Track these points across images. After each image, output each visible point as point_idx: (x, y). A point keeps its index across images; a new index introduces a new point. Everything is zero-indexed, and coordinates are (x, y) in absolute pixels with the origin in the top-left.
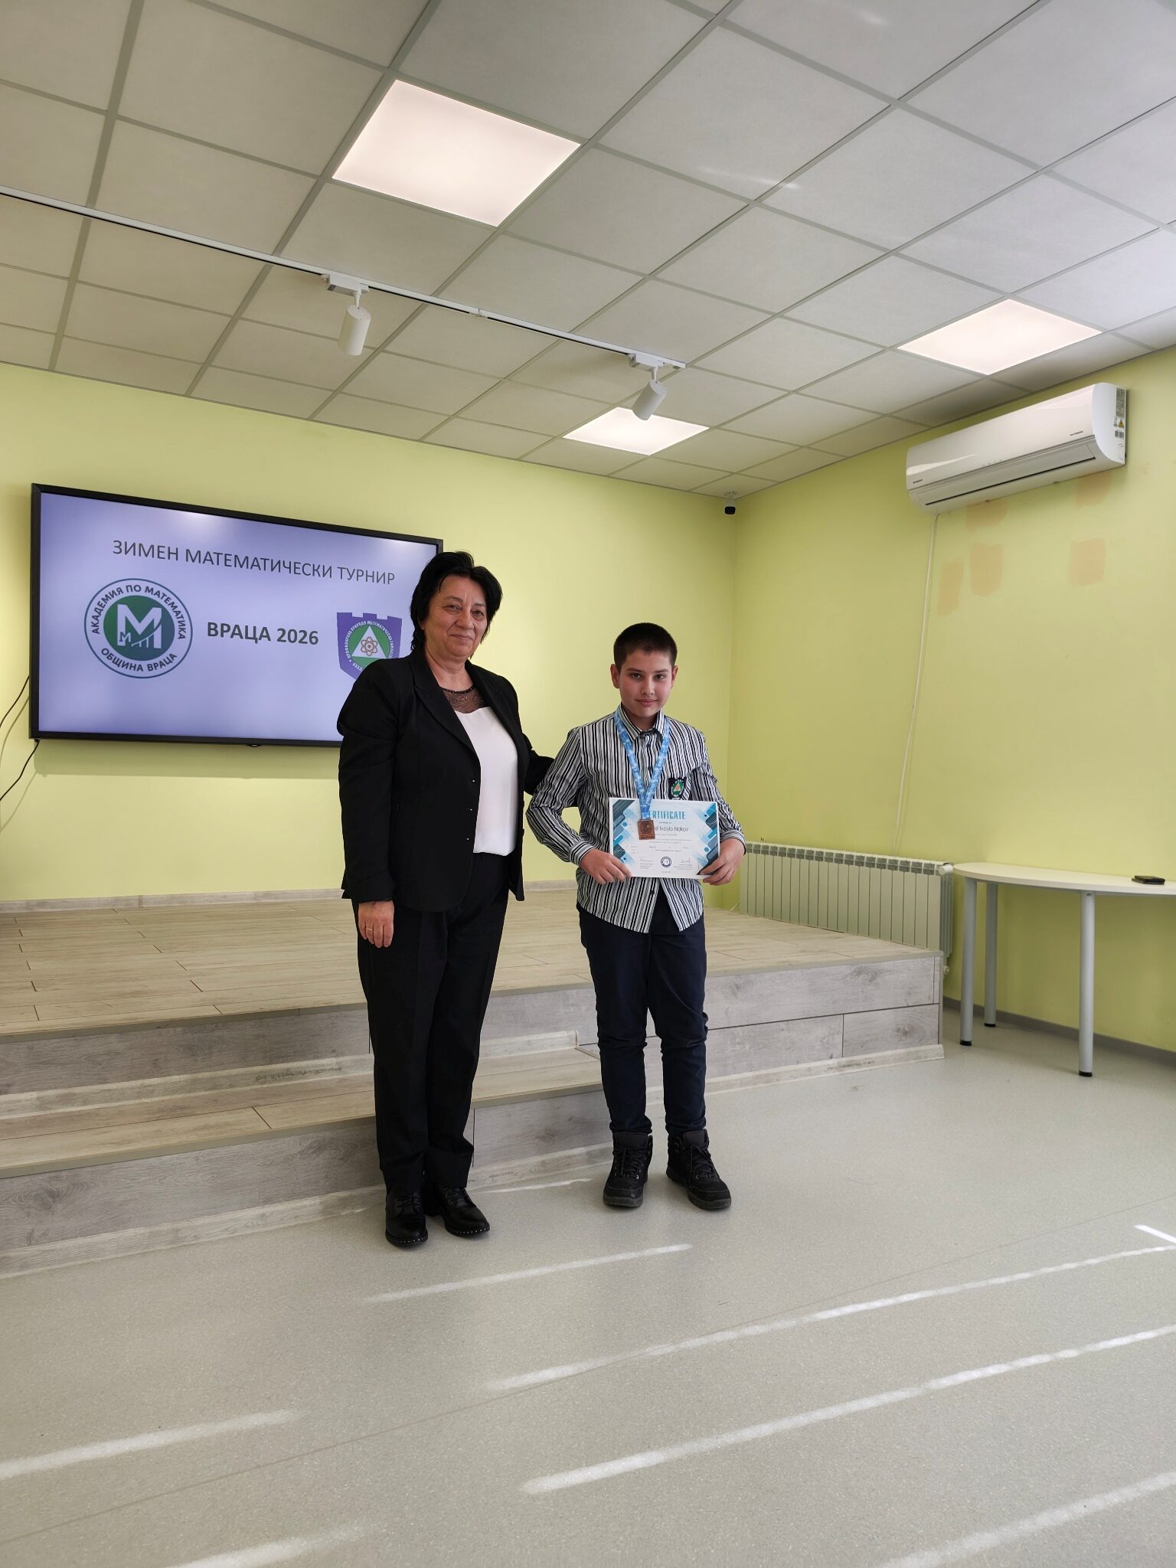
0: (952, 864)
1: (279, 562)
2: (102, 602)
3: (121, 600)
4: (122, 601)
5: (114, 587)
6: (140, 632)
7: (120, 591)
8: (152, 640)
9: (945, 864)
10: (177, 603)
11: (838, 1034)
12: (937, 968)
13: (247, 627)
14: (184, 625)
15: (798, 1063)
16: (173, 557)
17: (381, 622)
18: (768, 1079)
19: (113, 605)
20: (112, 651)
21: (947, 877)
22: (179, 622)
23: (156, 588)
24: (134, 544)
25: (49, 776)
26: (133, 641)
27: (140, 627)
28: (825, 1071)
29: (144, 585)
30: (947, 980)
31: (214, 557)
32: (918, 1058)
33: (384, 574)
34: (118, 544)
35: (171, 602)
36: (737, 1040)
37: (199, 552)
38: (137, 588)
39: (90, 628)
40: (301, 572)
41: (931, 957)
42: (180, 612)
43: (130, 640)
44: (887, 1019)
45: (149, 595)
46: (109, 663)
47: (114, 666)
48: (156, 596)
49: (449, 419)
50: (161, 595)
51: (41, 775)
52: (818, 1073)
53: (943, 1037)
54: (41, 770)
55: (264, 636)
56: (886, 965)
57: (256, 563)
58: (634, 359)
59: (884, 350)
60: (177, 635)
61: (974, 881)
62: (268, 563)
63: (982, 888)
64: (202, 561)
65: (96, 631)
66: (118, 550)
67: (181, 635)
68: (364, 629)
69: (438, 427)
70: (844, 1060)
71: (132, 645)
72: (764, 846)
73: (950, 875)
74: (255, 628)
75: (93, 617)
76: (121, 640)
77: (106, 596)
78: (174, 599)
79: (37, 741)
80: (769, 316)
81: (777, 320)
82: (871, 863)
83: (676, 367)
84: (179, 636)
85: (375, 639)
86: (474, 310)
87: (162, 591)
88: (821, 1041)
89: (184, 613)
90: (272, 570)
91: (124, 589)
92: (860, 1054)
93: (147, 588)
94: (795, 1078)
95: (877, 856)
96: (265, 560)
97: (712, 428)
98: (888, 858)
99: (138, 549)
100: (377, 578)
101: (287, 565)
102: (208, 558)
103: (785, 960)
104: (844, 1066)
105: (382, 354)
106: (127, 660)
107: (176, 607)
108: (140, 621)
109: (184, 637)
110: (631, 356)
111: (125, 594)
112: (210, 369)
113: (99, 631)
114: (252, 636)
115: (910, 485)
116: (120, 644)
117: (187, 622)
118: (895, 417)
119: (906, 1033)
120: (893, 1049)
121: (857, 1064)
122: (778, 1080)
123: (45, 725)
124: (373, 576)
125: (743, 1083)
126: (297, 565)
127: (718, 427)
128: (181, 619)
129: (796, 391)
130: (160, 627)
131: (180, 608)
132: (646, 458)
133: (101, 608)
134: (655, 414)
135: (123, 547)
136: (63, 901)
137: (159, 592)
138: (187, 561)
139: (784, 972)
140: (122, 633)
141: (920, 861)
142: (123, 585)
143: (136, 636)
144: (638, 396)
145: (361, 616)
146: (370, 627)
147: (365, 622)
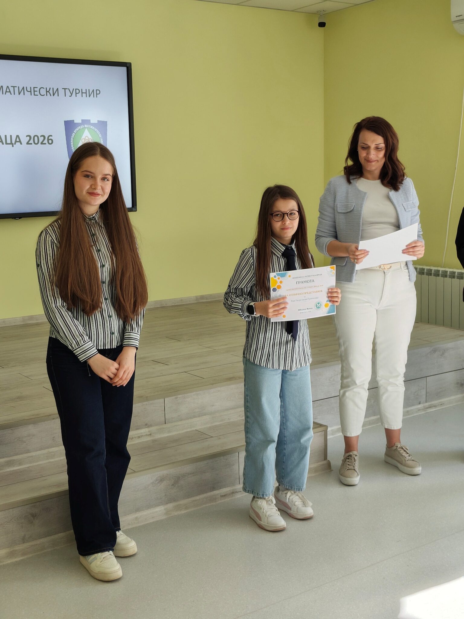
1: (23, 88)
13: (6, 136)
17: (93, 125)
40: (39, 94)
55: (18, 142)
57: (8, 90)
62: (16, 89)
74: (11, 136)
90: (19, 94)
96: (14, 87)
100: (89, 94)
101: (29, 90)
114: (10, 142)
124: (86, 93)
126: (36, 89)
145: (80, 122)
146: (86, 129)
147: (83, 126)
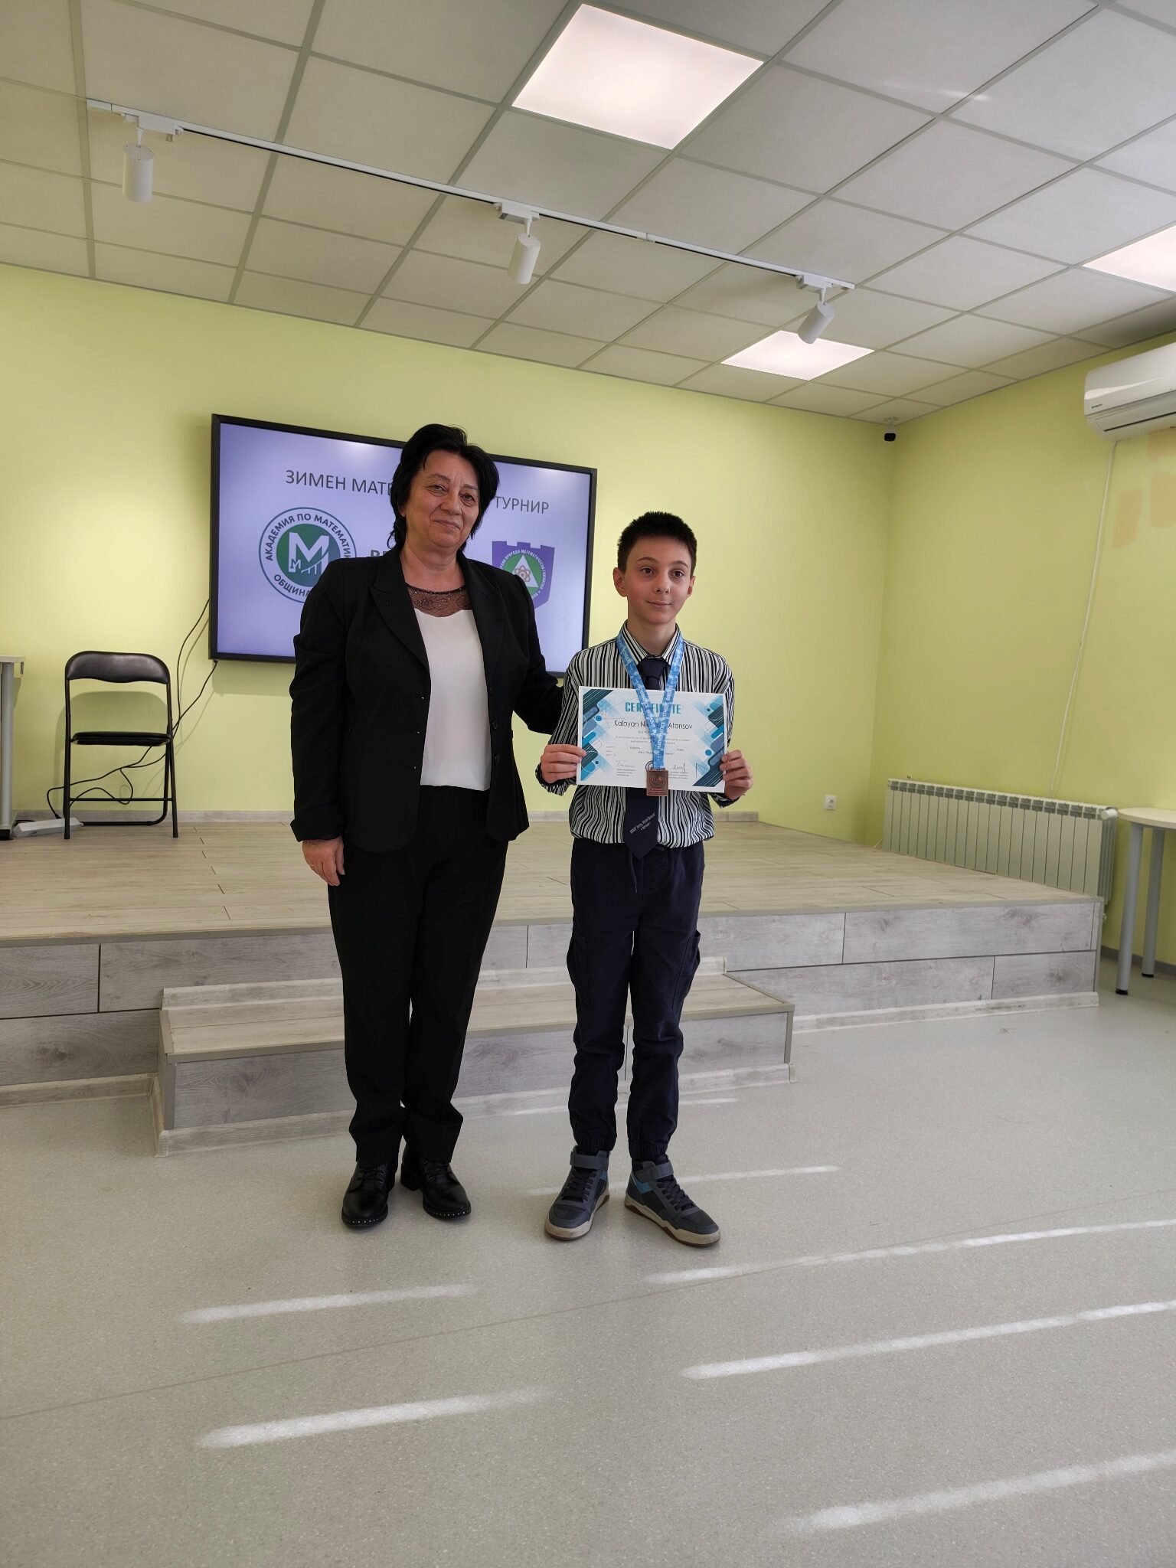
0: (1116, 809)
2: (275, 529)
3: (294, 527)
4: (293, 530)
5: (286, 516)
6: (309, 559)
7: (291, 519)
8: (319, 567)
9: (1108, 809)
10: (343, 531)
11: (988, 975)
12: (1096, 914)
14: (349, 552)
15: (945, 1002)
16: (340, 486)
17: (534, 551)
18: (913, 1016)
19: (284, 534)
20: (284, 577)
21: (1110, 822)
22: (345, 550)
23: (325, 517)
24: (305, 474)
25: (225, 695)
26: (302, 569)
27: (309, 555)
28: (974, 1012)
29: (313, 514)
30: (1106, 927)
31: (378, 487)
32: (1071, 1004)
33: (538, 503)
34: (290, 474)
35: (338, 530)
36: (884, 975)
37: (364, 481)
38: (308, 517)
39: (264, 555)
41: (1090, 902)
42: (345, 540)
43: (300, 567)
44: (1042, 963)
45: (317, 523)
46: (281, 588)
47: (286, 592)
48: (325, 524)
49: (608, 345)
50: (329, 524)
51: (218, 695)
52: (966, 1013)
53: (1098, 985)
54: (218, 689)
56: (1041, 909)
58: (802, 280)
59: (1069, 267)
61: (1140, 826)
63: (1148, 834)
64: (367, 490)
65: (269, 558)
66: (290, 480)
68: (517, 558)
69: (597, 353)
70: (993, 1002)
71: (302, 572)
72: (910, 785)
73: (1112, 820)
75: (267, 544)
76: (292, 567)
77: (279, 524)
78: (340, 527)
79: (215, 662)
80: (948, 234)
81: (956, 238)
82: (1026, 805)
83: (845, 289)
85: (527, 567)
86: (641, 235)
87: (330, 519)
88: (970, 981)
89: (349, 541)
91: (296, 518)
92: (1010, 997)
93: (317, 516)
94: (942, 1016)
95: (1033, 798)
97: (877, 351)
98: (1045, 800)
99: (309, 479)
100: (532, 507)
102: (373, 487)
103: (935, 898)
104: (993, 1008)
105: (546, 281)
106: (297, 586)
107: (342, 535)
108: (309, 549)
110: (799, 278)
111: (297, 523)
112: (379, 300)
113: (272, 558)
115: (1088, 410)
116: (290, 570)
117: (352, 550)
118: (1076, 339)
119: (1060, 979)
120: (1045, 994)
121: (1006, 1007)
122: (924, 1018)
123: (222, 647)
124: (528, 506)
125: (888, 1018)
127: (884, 350)
128: (346, 547)
129: (969, 312)
130: (327, 555)
131: (346, 536)
132: (805, 383)
133: (273, 535)
134: (821, 337)
135: (295, 477)
136: (236, 813)
137: (327, 520)
138: (353, 490)
139: (934, 910)
140: (293, 560)
141: (1081, 804)
142: (294, 514)
143: (305, 563)
144: (802, 320)
145: (516, 545)
146: (523, 556)
147: (519, 550)
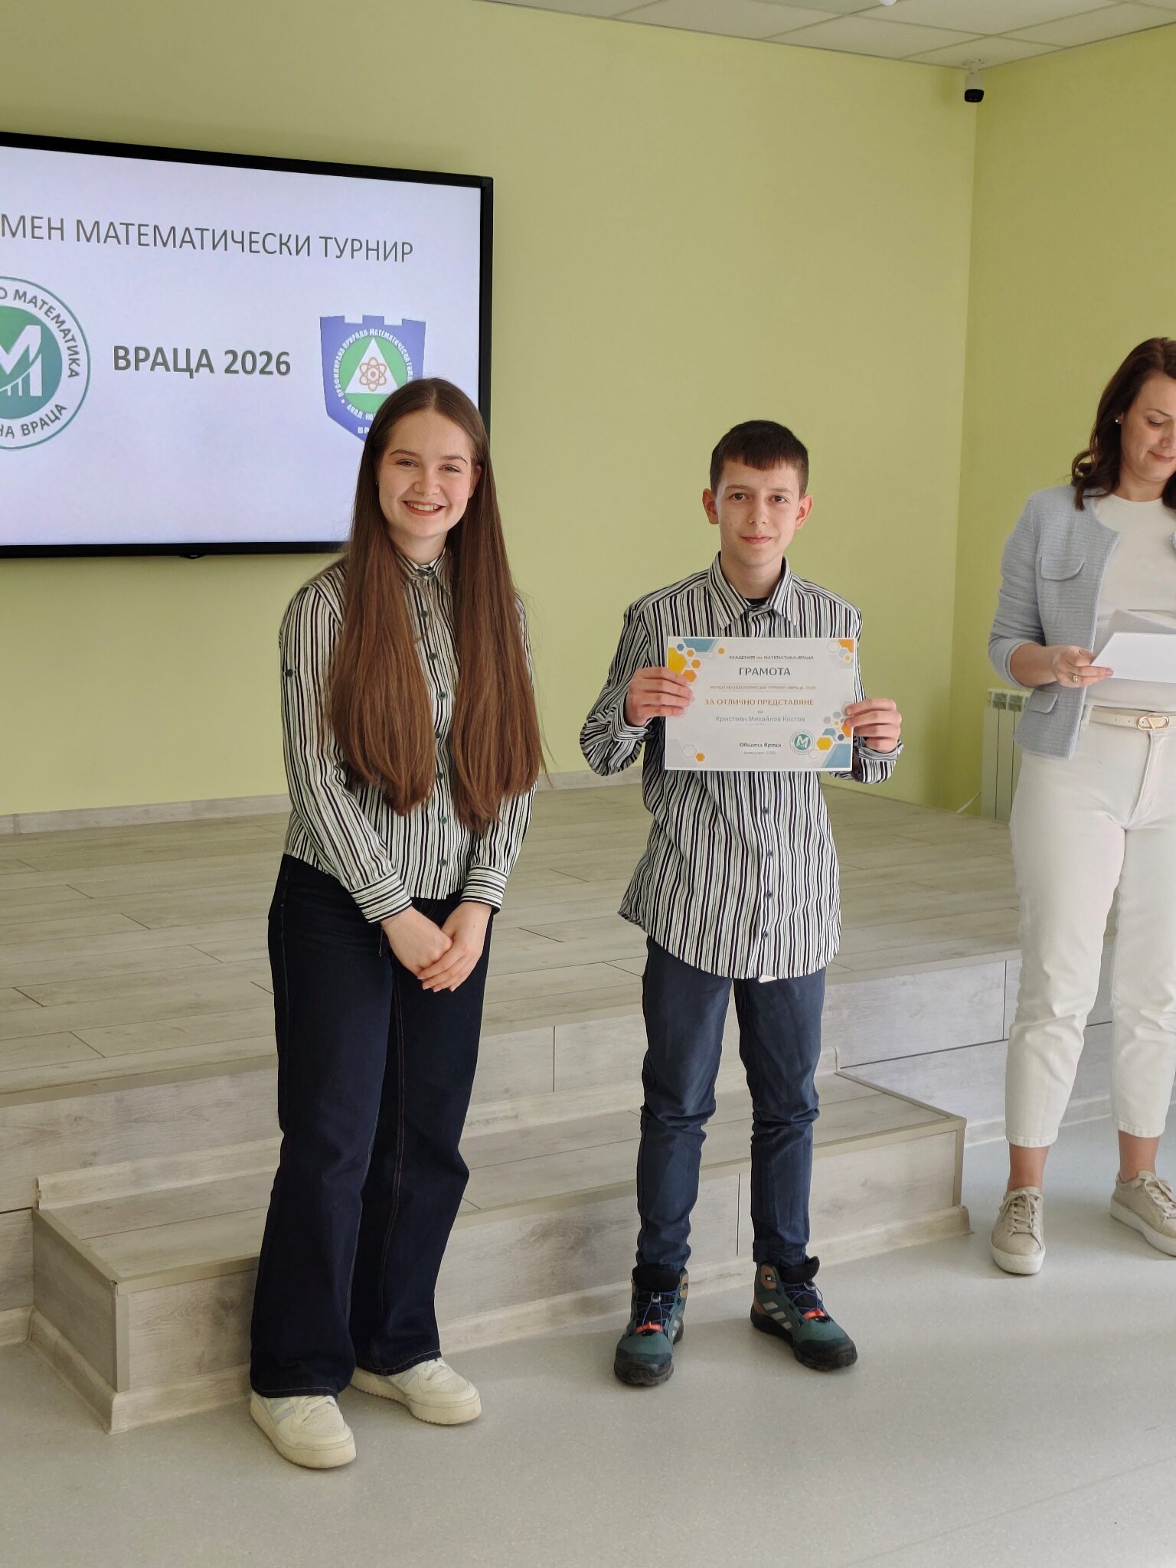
1: (225, 233)
6: (7, 369)
8: (26, 382)
10: (65, 316)
14: (76, 353)
16: (56, 234)
17: (390, 328)
22: (69, 348)
23: (31, 292)
27: (8, 361)
29: (9, 286)
31: (121, 231)
35: (55, 313)
37: (97, 223)
38: (2, 293)
40: (262, 250)
42: (69, 331)
45: (19, 304)
48: (32, 305)
55: (204, 366)
60: (66, 372)
62: (208, 235)
64: (102, 239)
67: (72, 371)
68: (364, 345)
74: (188, 351)
78: (59, 309)
84: (69, 372)
85: (382, 360)
89: (75, 331)
90: (214, 247)
93: (17, 292)
96: (202, 230)
100: (384, 251)
101: (238, 238)
102: (112, 233)
107: (63, 322)
108: (8, 350)
109: (77, 374)
117: (81, 348)
124: (378, 250)
126: (254, 237)
128: (72, 344)
130: (39, 359)
137: (35, 297)
138: (78, 240)
145: (360, 321)
146: (373, 340)
147: (365, 331)
